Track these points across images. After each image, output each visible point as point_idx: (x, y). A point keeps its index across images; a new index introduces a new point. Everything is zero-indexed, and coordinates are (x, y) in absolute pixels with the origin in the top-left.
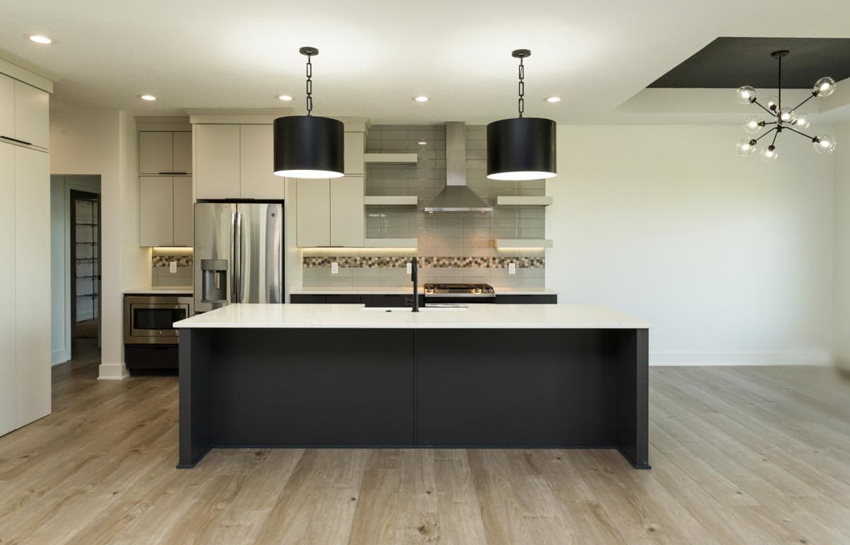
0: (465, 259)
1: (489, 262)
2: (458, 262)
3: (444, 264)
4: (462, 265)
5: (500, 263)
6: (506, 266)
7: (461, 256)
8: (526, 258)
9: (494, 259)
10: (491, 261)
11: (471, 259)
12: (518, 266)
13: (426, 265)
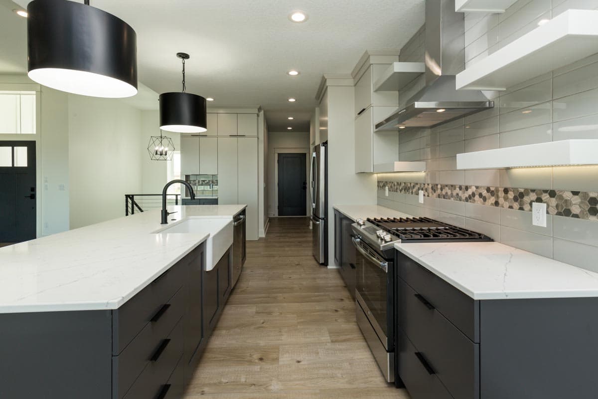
0: (467, 188)
1: (498, 197)
2: (460, 193)
3: (447, 193)
4: (464, 198)
5: (515, 199)
6: (527, 207)
7: (463, 184)
8: (575, 193)
9: (506, 191)
10: (501, 194)
11: (474, 189)
12: (554, 211)
13: (433, 194)
